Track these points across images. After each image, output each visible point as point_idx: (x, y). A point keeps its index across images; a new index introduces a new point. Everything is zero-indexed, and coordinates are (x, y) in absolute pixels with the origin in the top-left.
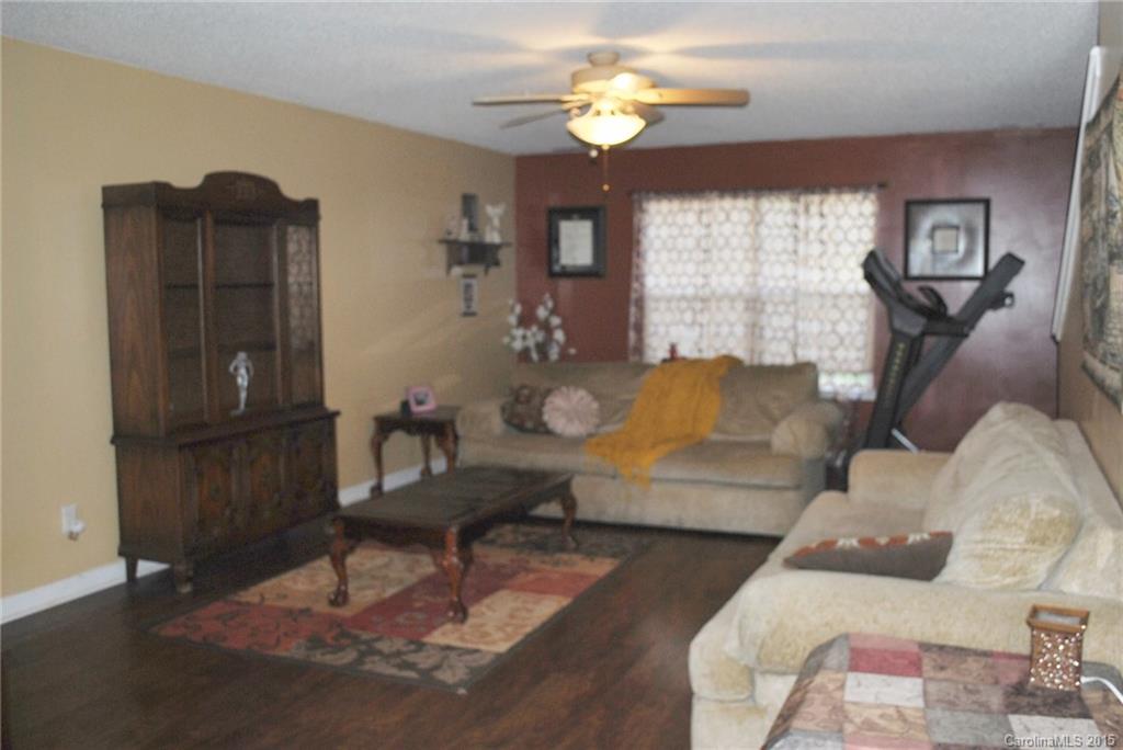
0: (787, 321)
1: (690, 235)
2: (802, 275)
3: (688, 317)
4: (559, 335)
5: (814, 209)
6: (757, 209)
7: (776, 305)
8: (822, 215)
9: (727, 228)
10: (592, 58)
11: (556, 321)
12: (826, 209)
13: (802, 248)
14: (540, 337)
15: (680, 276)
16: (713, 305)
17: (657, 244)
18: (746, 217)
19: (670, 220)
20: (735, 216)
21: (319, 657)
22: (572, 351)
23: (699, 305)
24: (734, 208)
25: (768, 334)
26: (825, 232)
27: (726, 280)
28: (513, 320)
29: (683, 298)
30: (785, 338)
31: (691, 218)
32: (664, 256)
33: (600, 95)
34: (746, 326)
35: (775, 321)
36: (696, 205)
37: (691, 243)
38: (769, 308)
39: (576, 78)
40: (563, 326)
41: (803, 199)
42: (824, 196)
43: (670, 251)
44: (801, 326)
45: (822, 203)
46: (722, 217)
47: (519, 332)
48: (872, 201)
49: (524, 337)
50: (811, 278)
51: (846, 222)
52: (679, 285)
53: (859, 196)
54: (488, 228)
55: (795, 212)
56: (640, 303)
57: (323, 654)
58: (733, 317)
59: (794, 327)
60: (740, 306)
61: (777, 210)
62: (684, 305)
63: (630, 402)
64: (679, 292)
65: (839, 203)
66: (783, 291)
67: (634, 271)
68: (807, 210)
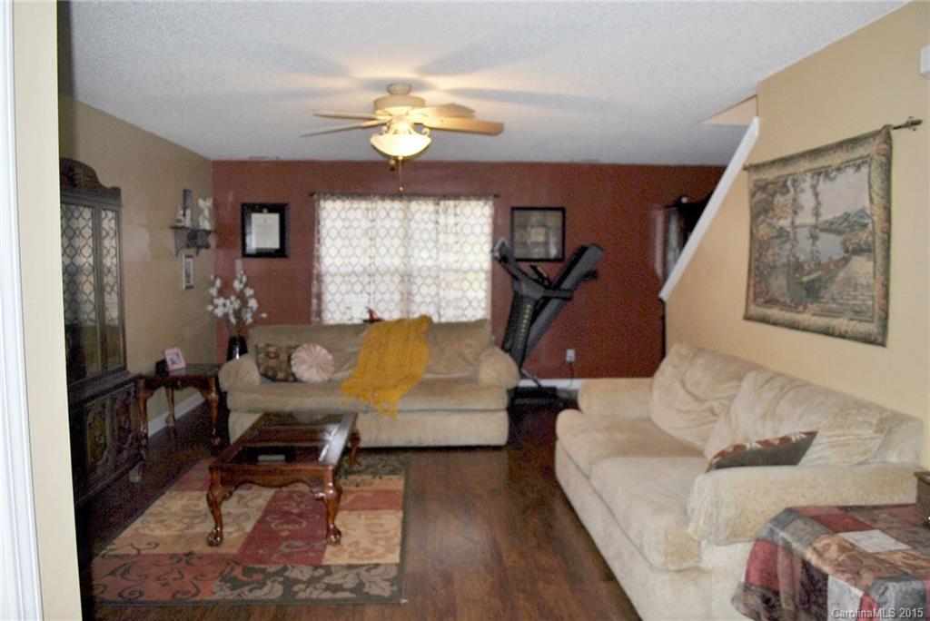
0: (433, 290)
1: (359, 227)
2: (442, 257)
3: (358, 288)
4: (253, 303)
5: (451, 211)
6: (408, 208)
7: (424, 278)
8: (456, 215)
9: (387, 223)
10: (391, 88)
11: (249, 292)
12: (458, 211)
13: (442, 238)
14: (237, 305)
15: (351, 257)
16: (378, 278)
17: (333, 233)
18: (401, 215)
19: (342, 215)
20: (393, 214)
21: (248, 594)
22: (264, 315)
23: (366, 279)
24: (392, 208)
25: (418, 299)
26: (459, 227)
27: (387, 260)
28: (214, 291)
29: (354, 273)
30: (432, 302)
31: (359, 214)
32: (339, 242)
33: (400, 118)
34: (402, 294)
35: (424, 290)
36: (363, 204)
37: (359, 232)
38: (419, 281)
39: (377, 105)
40: (255, 296)
41: (442, 203)
42: (457, 202)
43: (343, 239)
44: (442, 293)
45: (456, 206)
46: (383, 214)
47: (220, 301)
48: (490, 207)
49: (224, 305)
50: (448, 259)
51: (473, 221)
52: (350, 264)
53: (481, 203)
54: (201, 218)
55: (437, 212)
56: (319, 278)
57: (250, 591)
58: (392, 288)
59: (438, 294)
60: (397, 279)
61: (422, 210)
62: (354, 279)
63: (356, 354)
64: (350, 269)
65: (468, 207)
66: (429, 269)
67: (316, 253)
68: (445, 212)
